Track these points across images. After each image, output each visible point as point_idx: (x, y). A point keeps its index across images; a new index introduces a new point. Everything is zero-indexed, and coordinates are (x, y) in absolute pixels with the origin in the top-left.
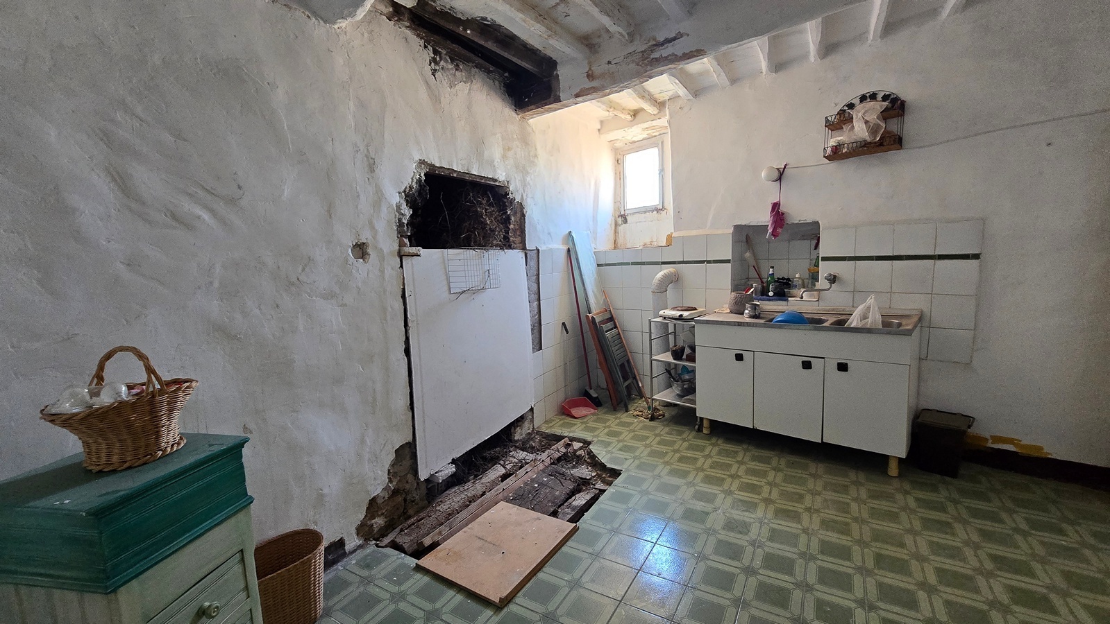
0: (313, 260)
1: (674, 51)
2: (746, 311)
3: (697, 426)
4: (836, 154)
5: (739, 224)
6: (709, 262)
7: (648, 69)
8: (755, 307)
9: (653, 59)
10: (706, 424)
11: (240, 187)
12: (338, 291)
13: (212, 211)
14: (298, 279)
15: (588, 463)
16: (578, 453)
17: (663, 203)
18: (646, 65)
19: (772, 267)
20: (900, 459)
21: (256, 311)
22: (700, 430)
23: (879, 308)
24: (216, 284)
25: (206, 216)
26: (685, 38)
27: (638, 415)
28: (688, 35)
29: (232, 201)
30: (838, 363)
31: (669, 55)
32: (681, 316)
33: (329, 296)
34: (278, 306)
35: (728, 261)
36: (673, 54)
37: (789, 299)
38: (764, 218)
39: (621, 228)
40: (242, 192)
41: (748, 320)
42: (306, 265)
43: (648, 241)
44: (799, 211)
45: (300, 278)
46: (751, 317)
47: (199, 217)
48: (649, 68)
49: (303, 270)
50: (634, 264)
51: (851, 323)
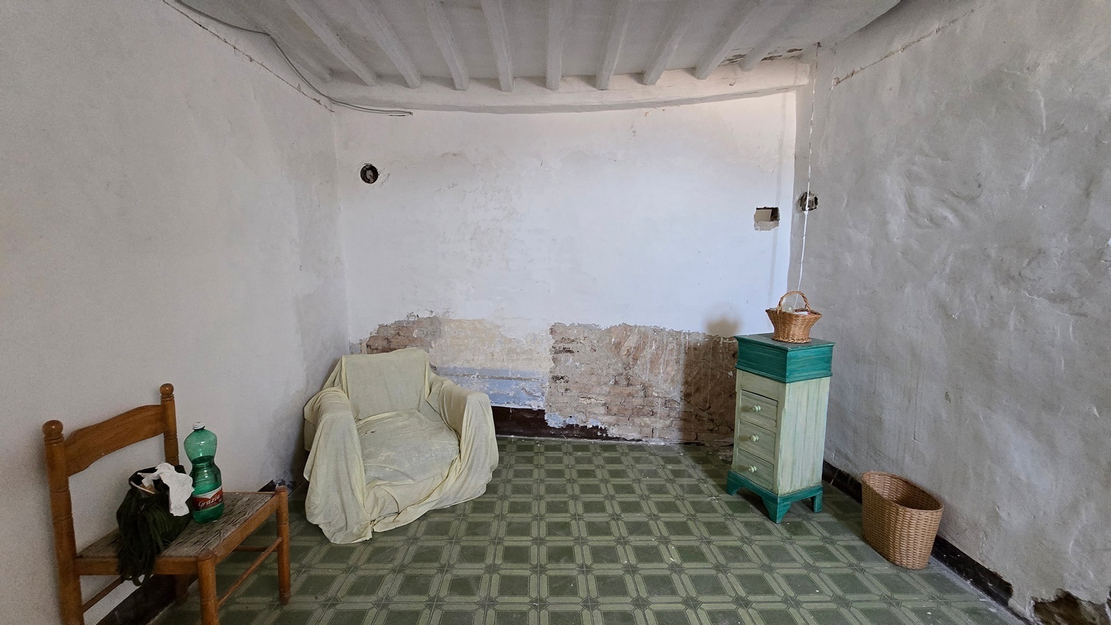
0: (1045, 253)
11: (980, 186)
12: (1075, 294)
13: (955, 211)
14: (1020, 274)
21: (972, 299)
24: (948, 271)
25: (950, 216)
29: (972, 200)
33: (1059, 298)
34: (992, 297)
40: (980, 189)
42: (1033, 259)
45: (1023, 272)
47: (945, 218)
49: (1029, 263)
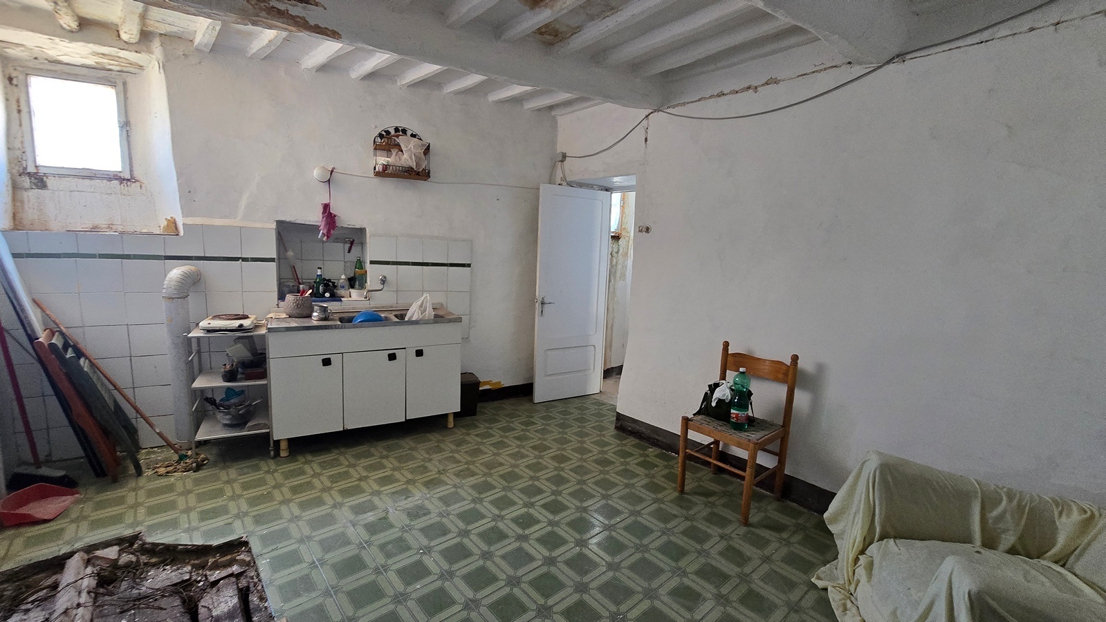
1: (305, 16)
2: (315, 314)
3: (272, 453)
4: (384, 173)
5: (283, 219)
6: (245, 260)
7: (260, 14)
8: (324, 309)
9: (273, 7)
10: (284, 445)
15: (154, 565)
16: (122, 562)
17: (131, 171)
18: (261, 9)
19: (321, 268)
20: (456, 415)
22: (277, 454)
23: (432, 304)
26: (320, 9)
27: (168, 472)
28: (325, 9)
30: (417, 351)
31: (298, 17)
32: (241, 326)
35: (272, 260)
36: (303, 18)
37: (342, 299)
38: (314, 217)
39: (31, 196)
41: (315, 323)
43: (102, 222)
44: (349, 216)
46: (322, 320)
48: (263, 14)
50: (102, 256)
51: (412, 317)
